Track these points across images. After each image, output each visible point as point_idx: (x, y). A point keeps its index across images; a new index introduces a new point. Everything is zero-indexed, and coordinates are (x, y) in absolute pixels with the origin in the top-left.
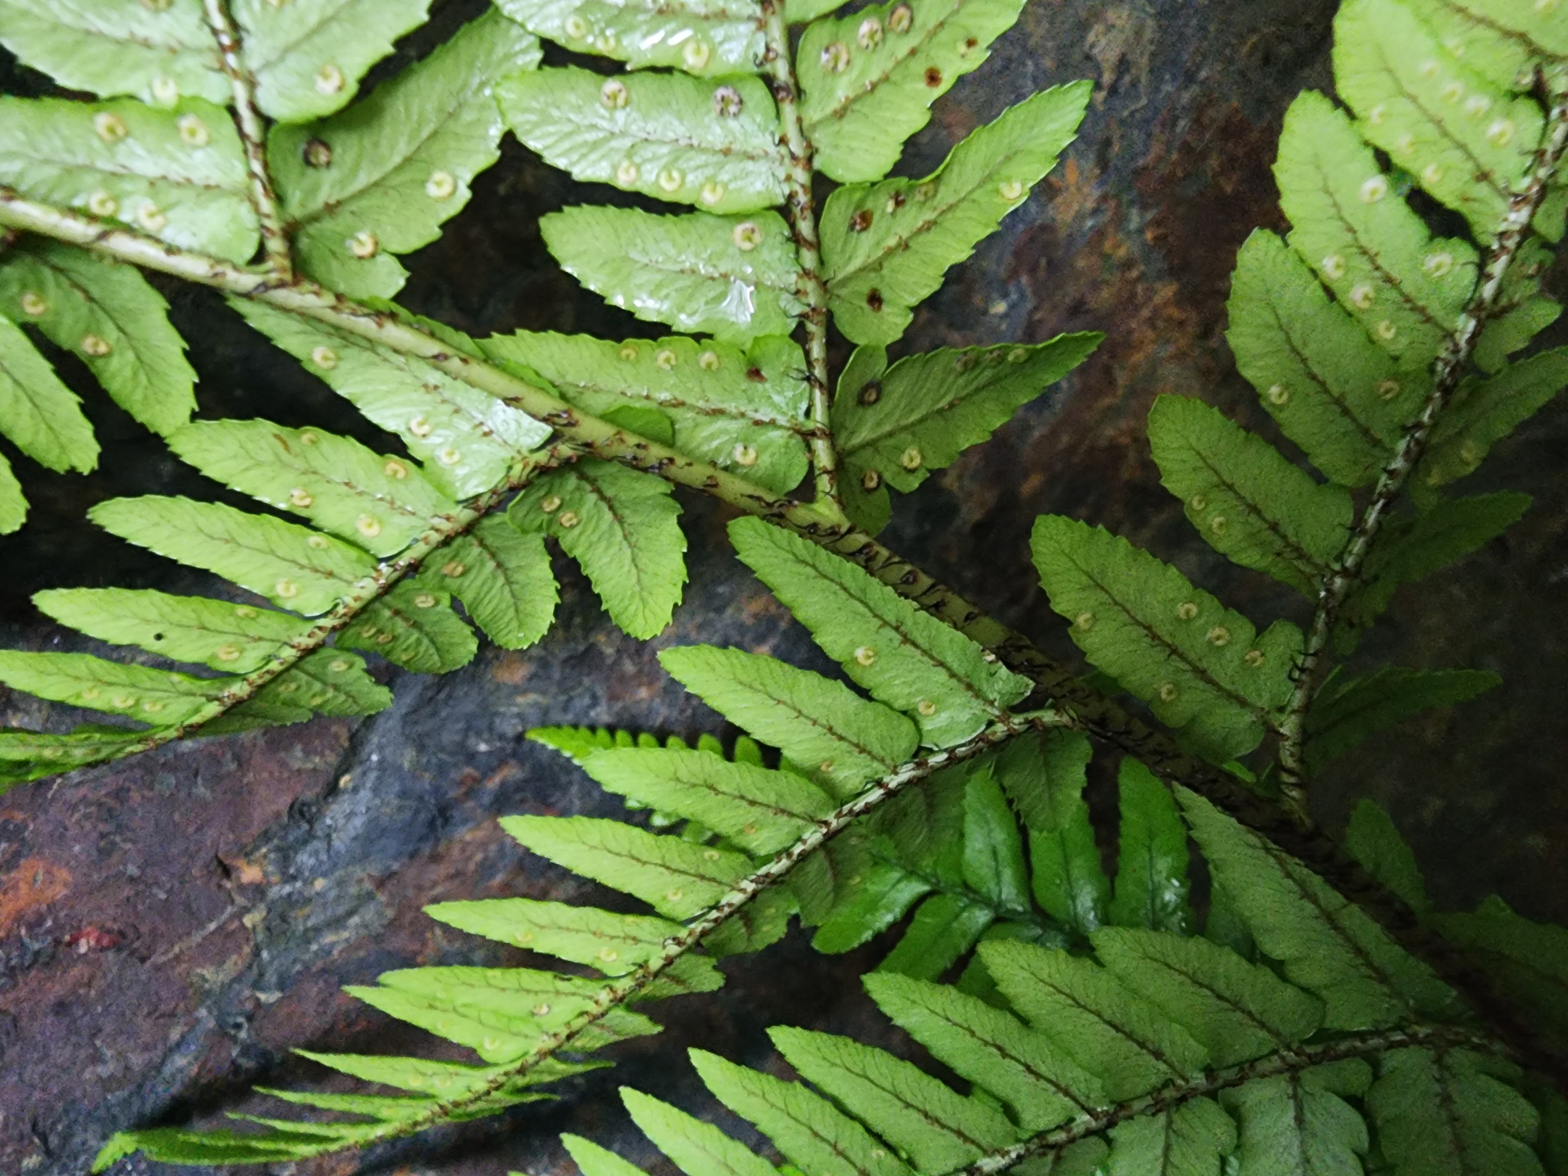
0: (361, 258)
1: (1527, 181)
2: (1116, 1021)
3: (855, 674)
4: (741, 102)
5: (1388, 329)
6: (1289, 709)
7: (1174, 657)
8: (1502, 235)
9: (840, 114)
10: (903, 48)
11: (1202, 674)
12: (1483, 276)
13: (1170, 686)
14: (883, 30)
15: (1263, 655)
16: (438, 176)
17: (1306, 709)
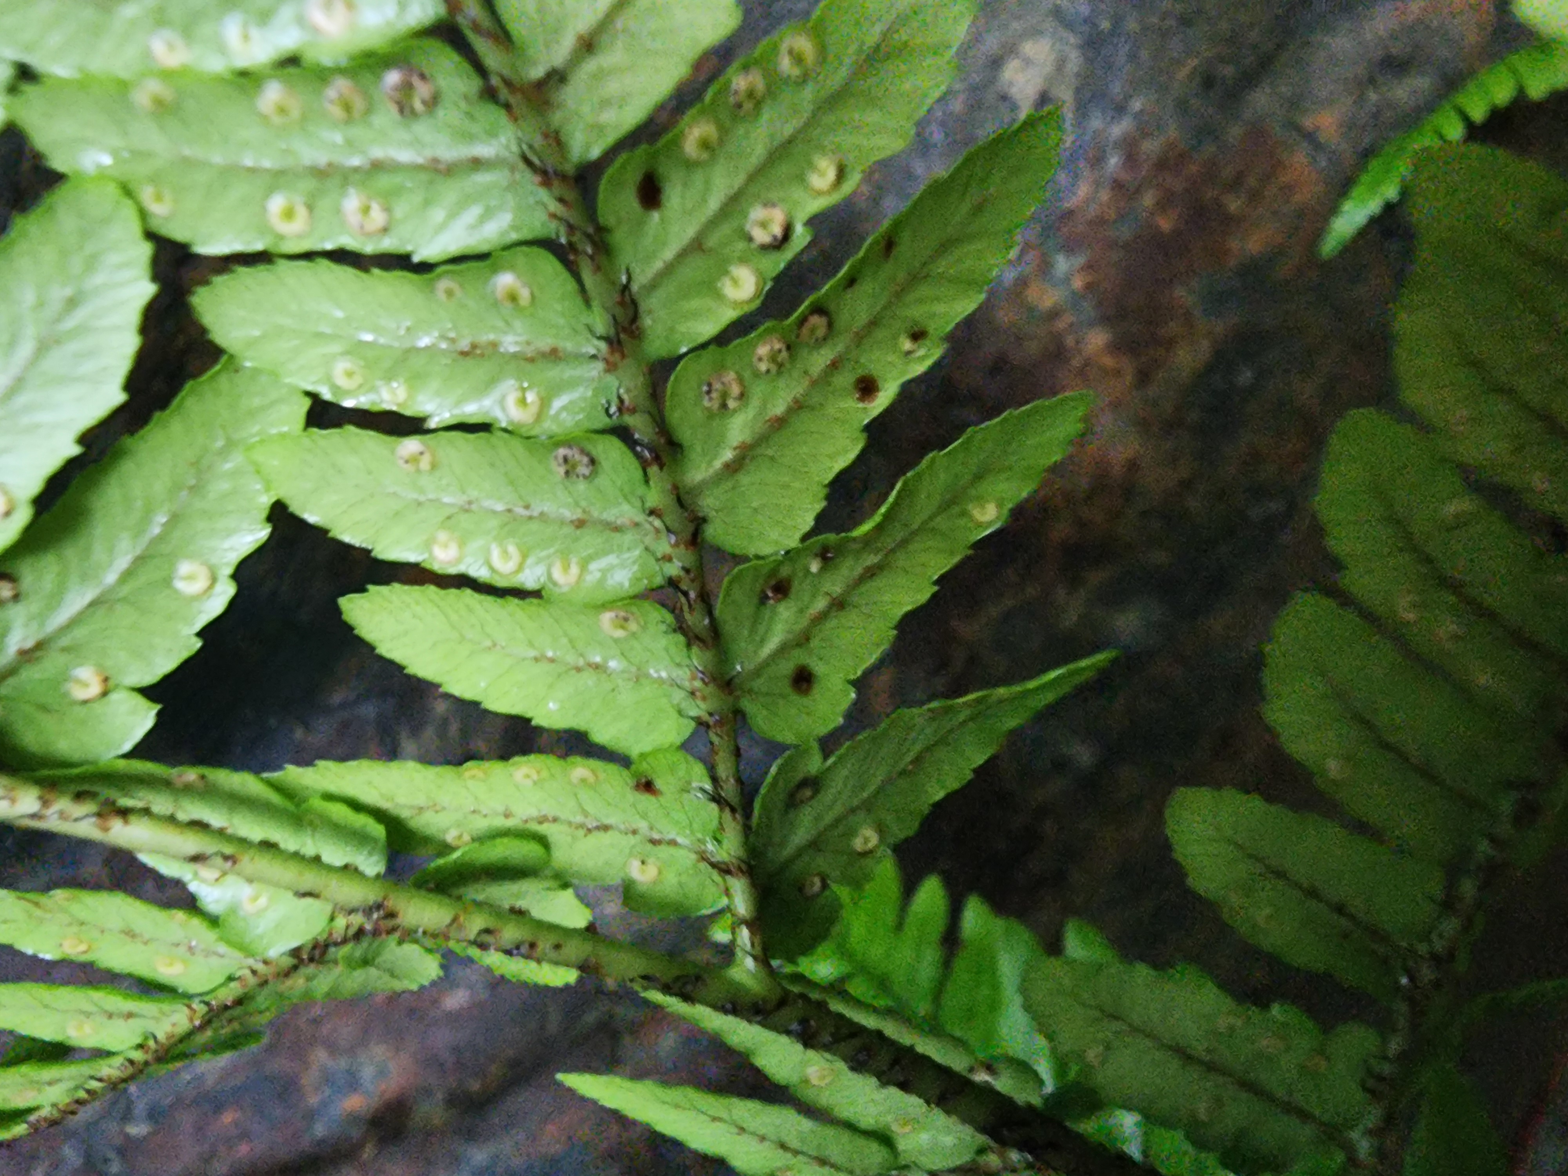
0: (85, 702)
3: (808, 1095)
4: (593, 461)
6: (1361, 1126)
7: (1212, 1073)
9: (733, 468)
10: (820, 360)
11: (1249, 1086)
14: (789, 348)
16: (185, 568)
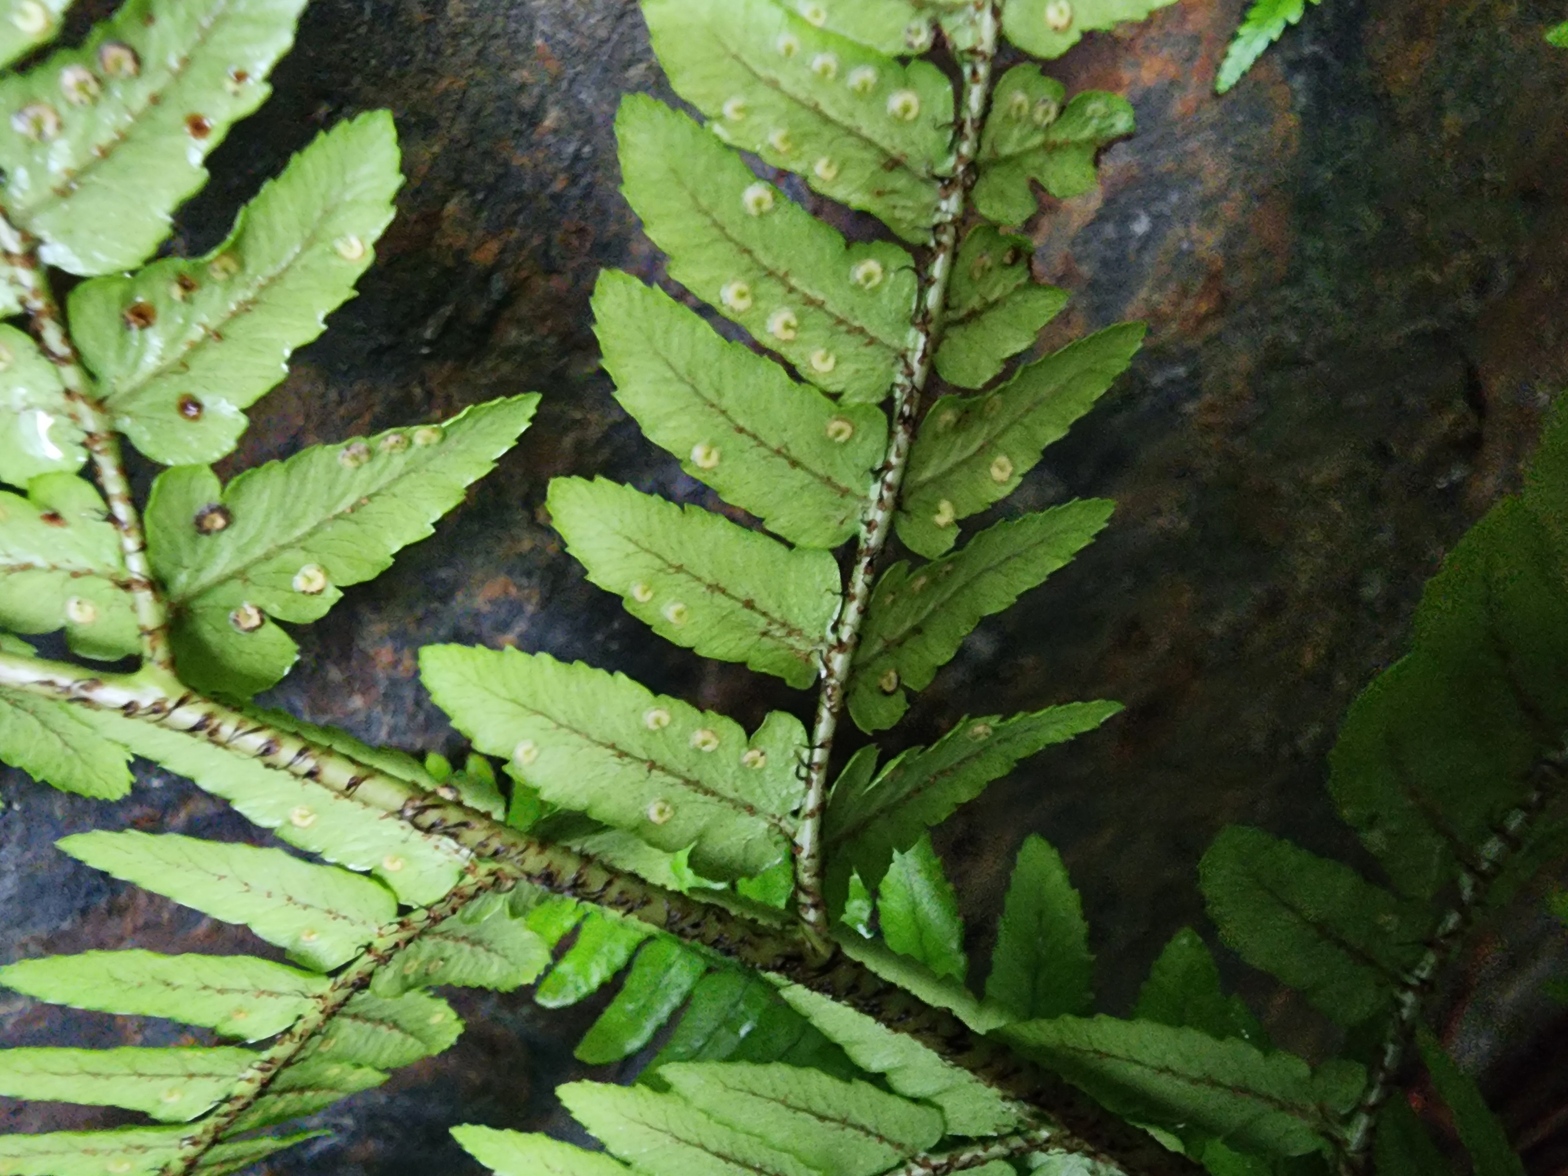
1: (951, 161)
2: (727, 1151)
3: (293, 838)
5: (825, 359)
6: (802, 814)
7: (655, 772)
8: (936, 229)
9: (65, 192)
10: (138, 96)
11: (695, 785)
12: (926, 282)
13: (661, 805)
14: (98, 79)
15: (762, 754)
17: (823, 810)
